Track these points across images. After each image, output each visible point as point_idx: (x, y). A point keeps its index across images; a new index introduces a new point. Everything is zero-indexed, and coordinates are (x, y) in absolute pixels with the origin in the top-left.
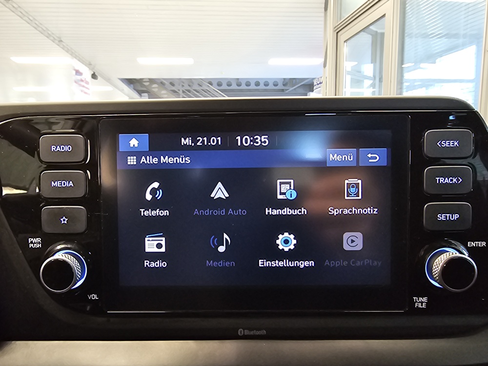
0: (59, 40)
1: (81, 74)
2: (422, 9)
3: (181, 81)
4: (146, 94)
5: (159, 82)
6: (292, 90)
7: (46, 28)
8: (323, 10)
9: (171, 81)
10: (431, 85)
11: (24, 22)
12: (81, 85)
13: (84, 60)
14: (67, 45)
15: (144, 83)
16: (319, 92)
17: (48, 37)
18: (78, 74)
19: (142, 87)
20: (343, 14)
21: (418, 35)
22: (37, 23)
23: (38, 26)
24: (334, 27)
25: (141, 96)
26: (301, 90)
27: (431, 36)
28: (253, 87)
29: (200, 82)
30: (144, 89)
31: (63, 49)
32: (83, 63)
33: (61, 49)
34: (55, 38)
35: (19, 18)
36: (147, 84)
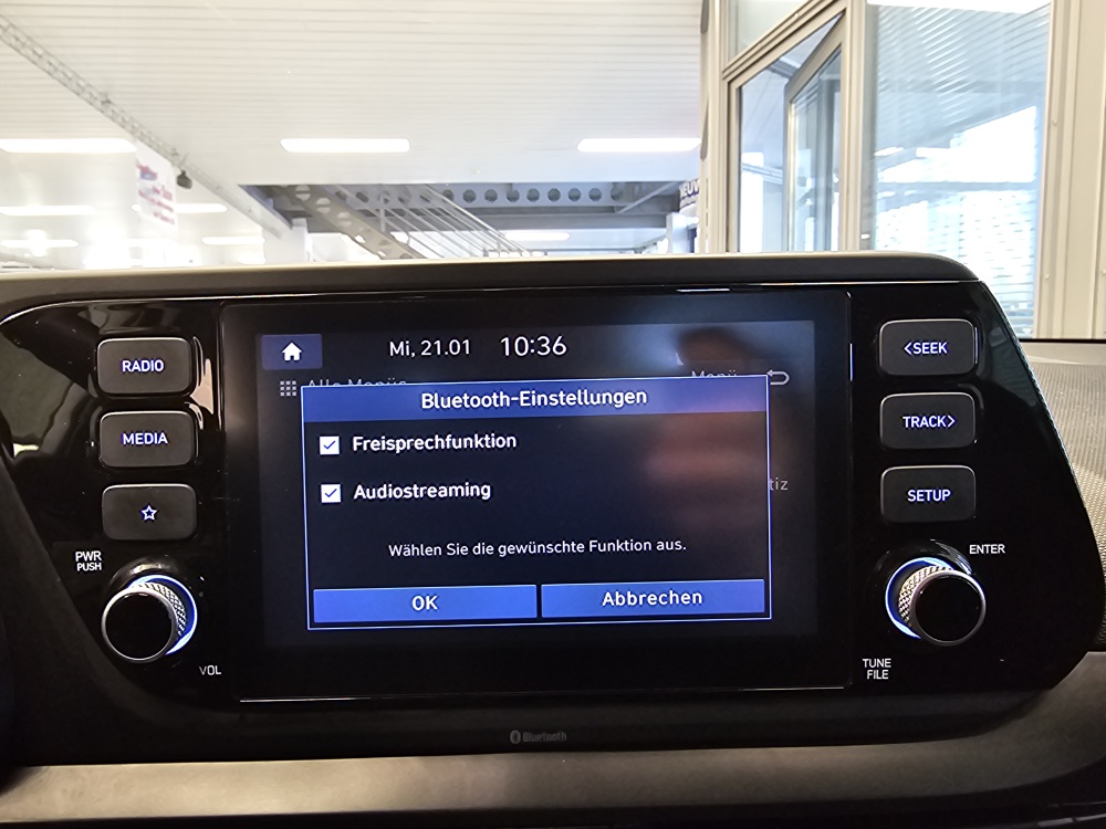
0: (104, 99)
1: (153, 176)
2: (920, 29)
3: (382, 189)
4: (303, 220)
5: (333, 192)
6: (634, 208)
7: (74, 72)
8: (698, 31)
9: (360, 190)
10: (939, 197)
11: (24, 60)
12: (152, 200)
13: (161, 144)
14: (122, 111)
15: (299, 196)
16: (693, 214)
17: (78, 94)
18: (147, 176)
19: (293, 204)
20: (742, 40)
21: (909, 87)
22: (52, 60)
23: (56, 69)
24: (723, 69)
25: (291, 224)
26: (652, 209)
27: (940, 88)
28: (544, 201)
29: (425, 192)
30: (299, 208)
31: (113, 120)
32: (158, 152)
33: (109, 120)
34: (95, 95)
35: (11, 51)
36: (305, 197)
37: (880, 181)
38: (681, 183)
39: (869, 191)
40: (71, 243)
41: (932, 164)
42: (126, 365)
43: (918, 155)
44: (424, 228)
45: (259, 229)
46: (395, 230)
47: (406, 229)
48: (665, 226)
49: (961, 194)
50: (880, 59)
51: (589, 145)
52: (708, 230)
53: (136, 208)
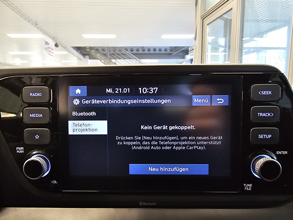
0: (36, 23)
1: (49, 44)
2: (256, 5)
3: (109, 48)
4: (88, 56)
5: (96, 49)
6: (176, 54)
7: (28, 16)
9: (103, 48)
10: (260, 51)
11: (15, 13)
12: (48, 50)
13: (50, 35)
14: (41, 27)
15: (87, 50)
16: (192, 55)
17: (29, 22)
18: (47, 44)
19: (85, 52)
20: (207, 8)
21: (253, 21)
22: (22, 13)
23: (23, 15)
24: (201, 16)
25: (84, 57)
26: (181, 54)
27: (261, 21)
28: (152, 52)
29: (120, 49)
30: (86, 53)
31: (38, 29)
32: (50, 38)
33: (37, 29)
34: (34, 22)
35: (12, 10)
36: (88, 50)
37: (244, 47)
38: (189, 47)
39: (241, 49)
40: (27, 62)
41: (258, 42)
42: (31, 94)
43: (254, 40)
44: (120, 59)
45: (76, 58)
46: (112, 59)
47: (115, 59)
48: (184, 59)
49: (266, 50)
50: (245, 13)
51: (165, 36)
52: (196, 60)
53: (44, 52)
